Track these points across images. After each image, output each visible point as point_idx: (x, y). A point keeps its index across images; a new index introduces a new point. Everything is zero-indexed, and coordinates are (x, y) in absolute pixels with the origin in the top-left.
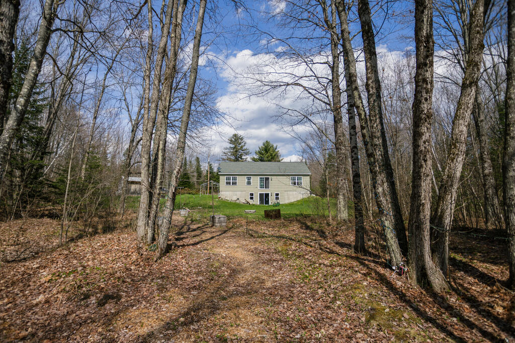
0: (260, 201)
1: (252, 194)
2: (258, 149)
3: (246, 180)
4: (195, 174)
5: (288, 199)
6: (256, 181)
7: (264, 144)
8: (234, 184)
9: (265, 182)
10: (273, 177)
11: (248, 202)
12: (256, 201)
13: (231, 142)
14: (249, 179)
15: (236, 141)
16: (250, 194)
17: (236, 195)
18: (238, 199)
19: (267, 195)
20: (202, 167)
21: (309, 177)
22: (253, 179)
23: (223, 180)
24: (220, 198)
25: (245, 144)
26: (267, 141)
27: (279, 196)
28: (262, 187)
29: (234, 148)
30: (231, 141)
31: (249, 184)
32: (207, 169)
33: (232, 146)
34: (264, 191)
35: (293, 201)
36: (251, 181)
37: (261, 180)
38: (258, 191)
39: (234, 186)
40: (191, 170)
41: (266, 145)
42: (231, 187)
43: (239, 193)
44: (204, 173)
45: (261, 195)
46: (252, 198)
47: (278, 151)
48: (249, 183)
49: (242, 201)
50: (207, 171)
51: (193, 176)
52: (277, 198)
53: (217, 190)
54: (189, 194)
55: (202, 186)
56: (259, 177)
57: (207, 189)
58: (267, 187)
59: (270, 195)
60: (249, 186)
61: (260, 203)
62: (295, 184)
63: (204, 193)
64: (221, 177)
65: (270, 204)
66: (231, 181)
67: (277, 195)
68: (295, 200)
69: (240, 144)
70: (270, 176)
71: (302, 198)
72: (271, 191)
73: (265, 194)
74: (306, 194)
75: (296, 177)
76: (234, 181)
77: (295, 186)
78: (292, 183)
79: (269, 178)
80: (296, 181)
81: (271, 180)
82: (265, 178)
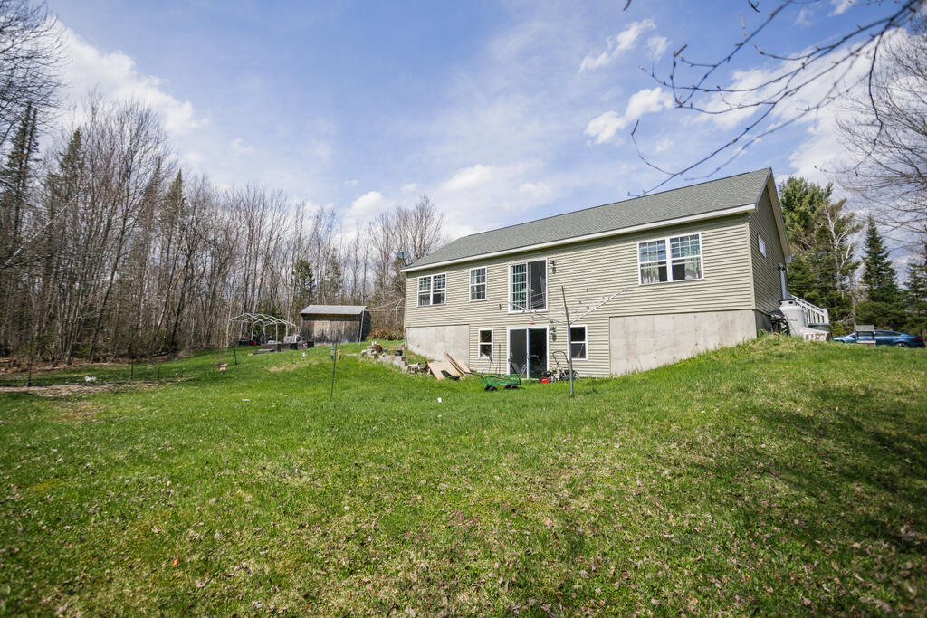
0: (512, 359)
1: (486, 336)
3: (472, 284)
5: (631, 353)
6: (500, 280)
8: (440, 299)
9: (532, 283)
10: (559, 257)
12: (500, 363)
16: (483, 334)
17: (443, 339)
19: (538, 337)
21: (745, 228)
22: (491, 274)
23: (412, 290)
27: (587, 341)
28: (519, 302)
31: (479, 296)
34: (528, 321)
35: (652, 364)
36: (487, 282)
37: (518, 274)
38: (507, 319)
39: (436, 307)
42: (431, 311)
43: (449, 333)
45: (517, 336)
46: (485, 351)
48: (479, 293)
52: (577, 351)
56: (508, 265)
58: (538, 301)
59: (548, 333)
60: (479, 303)
62: (660, 274)
64: (408, 282)
66: (432, 290)
67: (577, 334)
70: (549, 254)
71: (702, 349)
72: (553, 318)
73: (531, 331)
74: (727, 328)
75: (667, 239)
76: (440, 290)
77: (660, 285)
78: (644, 273)
79: (544, 262)
80: (668, 259)
81: (553, 270)
82: (531, 264)
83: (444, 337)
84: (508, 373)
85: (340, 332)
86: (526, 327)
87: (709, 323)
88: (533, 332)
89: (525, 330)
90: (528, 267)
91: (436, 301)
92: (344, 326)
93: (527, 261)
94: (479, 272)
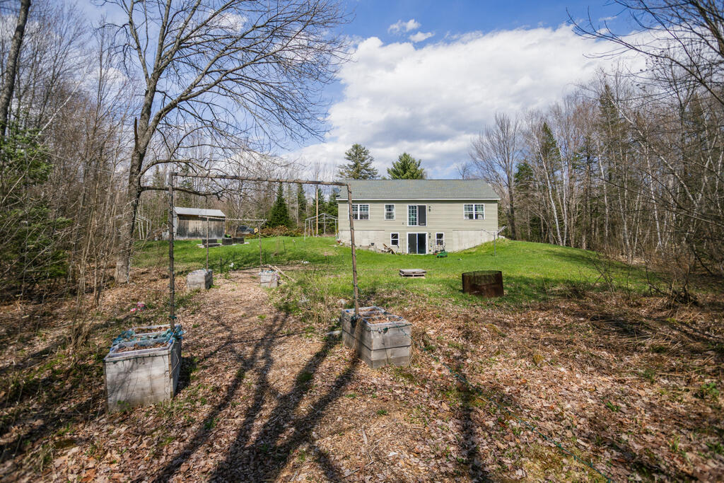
0: (409, 246)
1: (395, 236)
2: (391, 167)
3: (385, 211)
4: (297, 205)
5: (460, 243)
6: (401, 212)
7: (401, 159)
8: (364, 217)
9: (420, 215)
10: (433, 206)
11: (390, 250)
12: (403, 247)
13: (350, 157)
14: (389, 208)
15: (358, 154)
16: (393, 235)
17: (368, 237)
18: (373, 244)
19: (422, 237)
20: (305, 195)
21: (496, 205)
22: (396, 207)
23: (344, 211)
24: (339, 242)
25: (371, 160)
26: (405, 155)
27: (444, 239)
28: (413, 223)
29: (356, 166)
30: (350, 155)
31: (390, 218)
32: (314, 198)
33: (352, 163)
34: (417, 230)
35: (467, 247)
36: (394, 211)
37: (412, 210)
38: (406, 229)
39: (363, 220)
40: (290, 198)
41: (404, 159)
42: (359, 223)
43: (373, 234)
44: (310, 203)
45: (411, 237)
46: (395, 243)
47: (422, 170)
48: (390, 216)
49: (380, 247)
50: (314, 201)
51: (293, 208)
52: (440, 243)
53: (332, 229)
54: (287, 235)
55: (307, 222)
57: (315, 228)
58: (422, 221)
59: (427, 236)
60: (389, 220)
61: (410, 251)
62: (471, 216)
63: (311, 235)
64: (340, 206)
65: (427, 252)
66: (359, 212)
67: (440, 236)
68: (472, 245)
69: (363, 161)
70: (429, 203)
71: (483, 242)
72: (430, 229)
74: (490, 235)
75: (474, 205)
76: (364, 212)
77: (471, 220)
78: (466, 216)
79: (425, 206)
80: (474, 212)
81: (430, 210)
82: (419, 206)
84: (407, 252)
85: (209, 229)
87: (485, 234)
88: (419, 235)
89: (416, 234)
90: (417, 208)
91: (361, 218)
92: (213, 225)
93: (417, 205)
94: (390, 206)
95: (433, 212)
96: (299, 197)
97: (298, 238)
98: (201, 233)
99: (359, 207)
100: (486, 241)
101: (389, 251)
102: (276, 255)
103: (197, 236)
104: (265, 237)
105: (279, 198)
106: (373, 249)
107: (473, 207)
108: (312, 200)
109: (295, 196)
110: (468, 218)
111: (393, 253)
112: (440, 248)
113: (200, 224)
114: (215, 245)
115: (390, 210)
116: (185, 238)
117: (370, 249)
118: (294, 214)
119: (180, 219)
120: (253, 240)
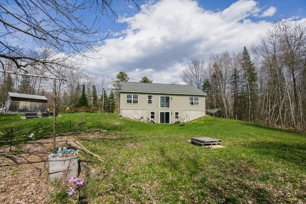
0: (161, 120)
3: (148, 99)
4: (92, 98)
5: (187, 118)
6: (156, 100)
8: (136, 102)
9: (166, 102)
10: (173, 97)
12: (157, 119)
14: (150, 97)
15: (122, 76)
16: (152, 113)
18: (142, 118)
20: (97, 93)
21: (204, 98)
22: (154, 97)
23: (123, 97)
24: (121, 116)
25: (128, 79)
27: (179, 115)
28: (162, 106)
30: (118, 76)
31: (150, 103)
32: (102, 94)
34: (165, 110)
35: (191, 120)
36: (152, 99)
37: (162, 99)
38: (159, 110)
39: (135, 104)
40: (89, 94)
41: (144, 79)
42: (132, 105)
43: (140, 112)
44: (99, 97)
45: (162, 114)
46: (153, 117)
48: (150, 102)
49: (146, 120)
50: (102, 96)
51: (91, 100)
52: (177, 117)
54: (87, 112)
56: (160, 96)
58: (167, 105)
59: (170, 114)
60: (150, 104)
62: (192, 103)
64: (121, 95)
65: (170, 123)
66: (132, 99)
67: (177, 114)
68: (193, 119)
70: (171, 95)
71: (198, 117)
72: (172, 110)
73: (166, 112)
74: (202, 114)
75: (194, 97)
76: (135, 99)
77: (192, 106)
78: (190, 103)
79: (169, 97)
80: (194, 101)
81: (172, 99)
82: (166, 97)
83: (138, 113)
84: (160, 122)
86: (165, 112)
87: (199, 113)
88: (166, 113)
89: (164, 112)
90: (165, 98)
91: (134, 102)
92: (38, 105)
93: (165, 96)
94: (150, 96)
95: (174, 100)
96: (94, 94)
97: (95, 114)
98: (29, 110)
99: (132, 96)
100: (200, 116)
101: (152, 122)
102: (80, 124)
103: (26, 111)
104: (73, 112)
105: (83, 94)
106: (142, 121)
107: (193, 99)
108: (100, 96)
109: (91, 94)
110: (191, 104)
111: (154, 123)
112: (177, 120)
113: (29, 104)
114: (35, 117)
115: (150, 98)
116: (16, 113)
117: (140, 120)
118: (91, 102)
119: (12, 100)
120: (64, 115)
